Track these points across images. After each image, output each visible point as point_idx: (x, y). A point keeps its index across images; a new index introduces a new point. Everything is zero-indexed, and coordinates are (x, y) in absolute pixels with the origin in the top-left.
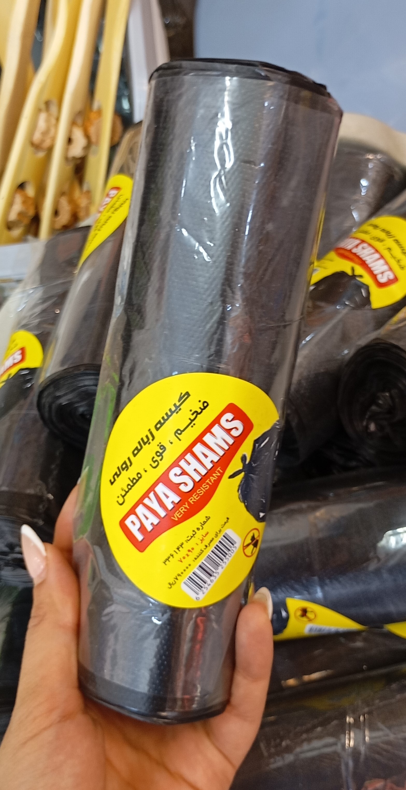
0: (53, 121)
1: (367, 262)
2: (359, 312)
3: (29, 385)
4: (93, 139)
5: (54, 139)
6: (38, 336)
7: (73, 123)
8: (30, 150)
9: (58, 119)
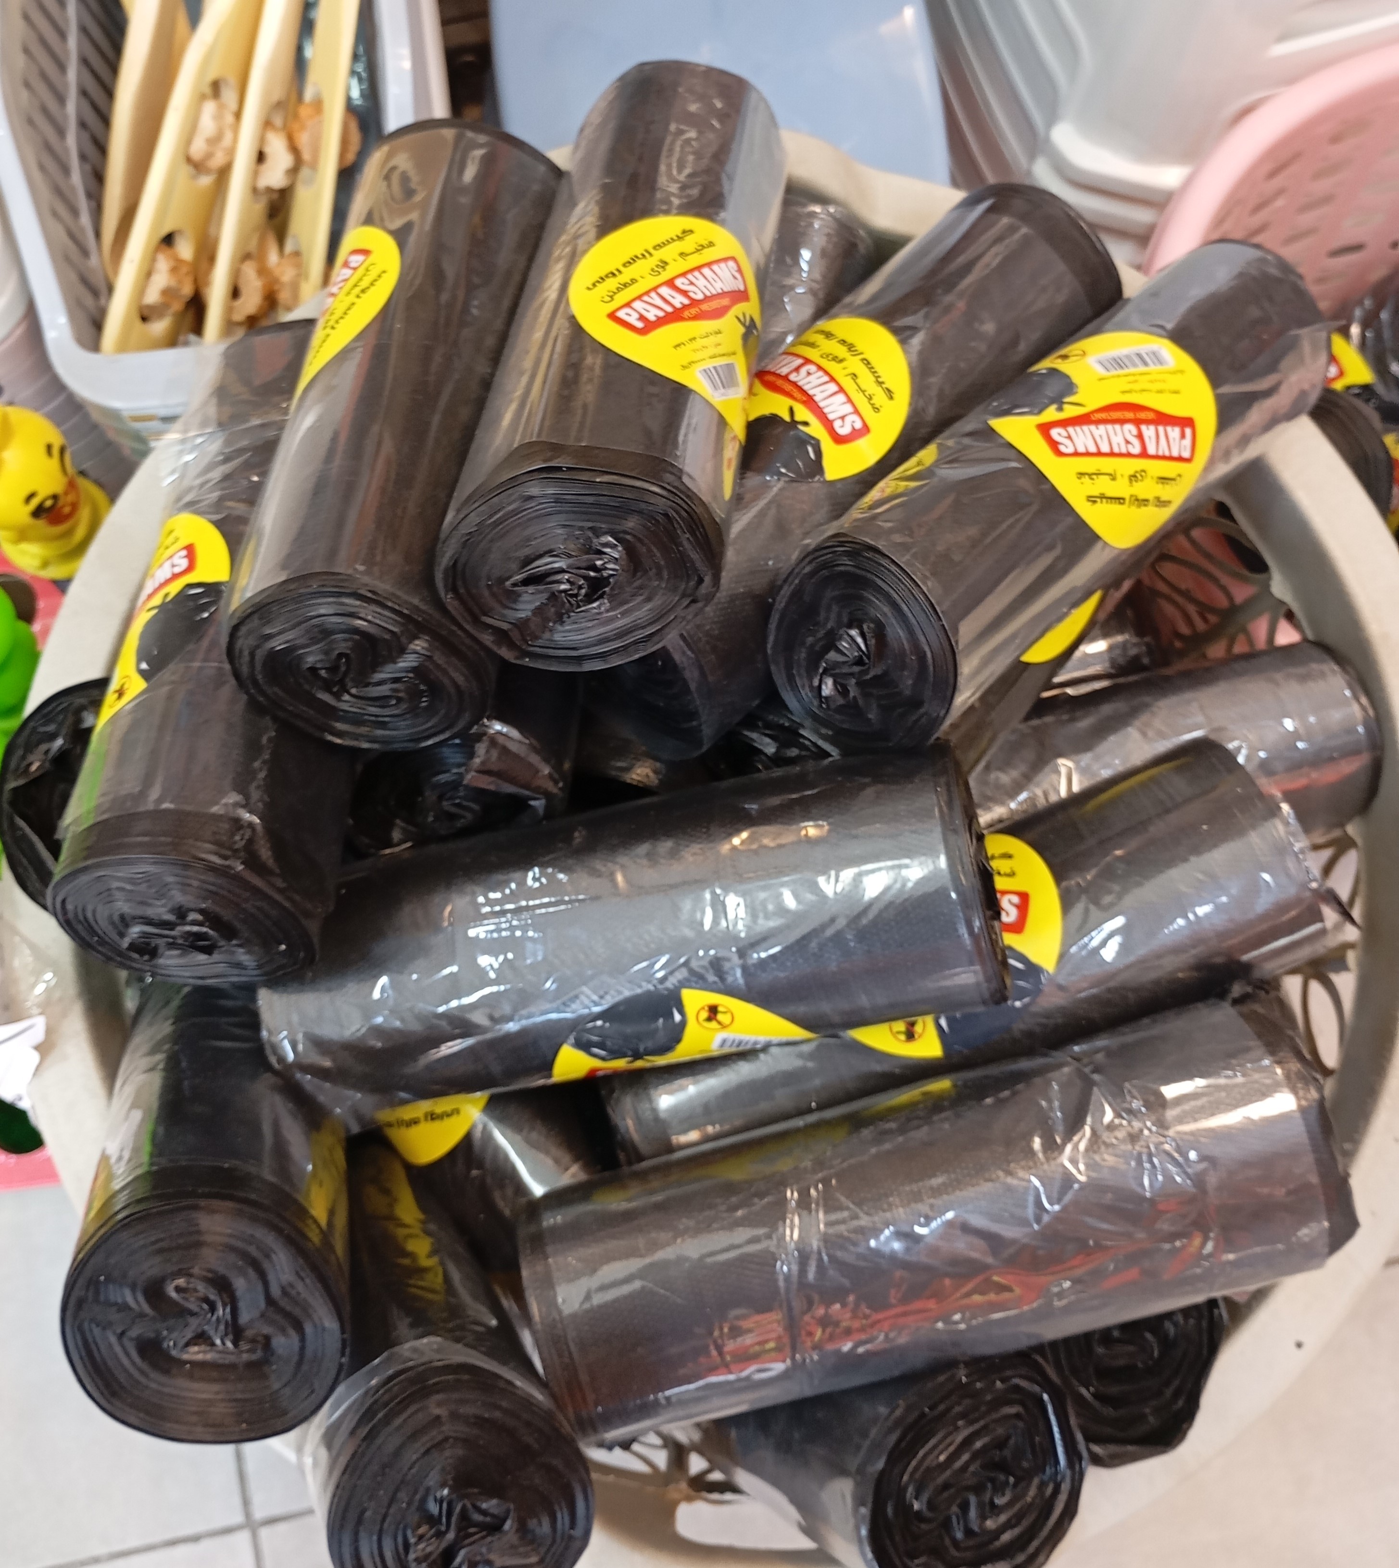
0: (229, 119)
1: (816, 398)
2: (803, 487)
3: (206, 615)
4: (306, 156)
5: (231, 152)
6: (219, 525)
7: (267, 124)
8: (186, 170)
9: (238, 115)
